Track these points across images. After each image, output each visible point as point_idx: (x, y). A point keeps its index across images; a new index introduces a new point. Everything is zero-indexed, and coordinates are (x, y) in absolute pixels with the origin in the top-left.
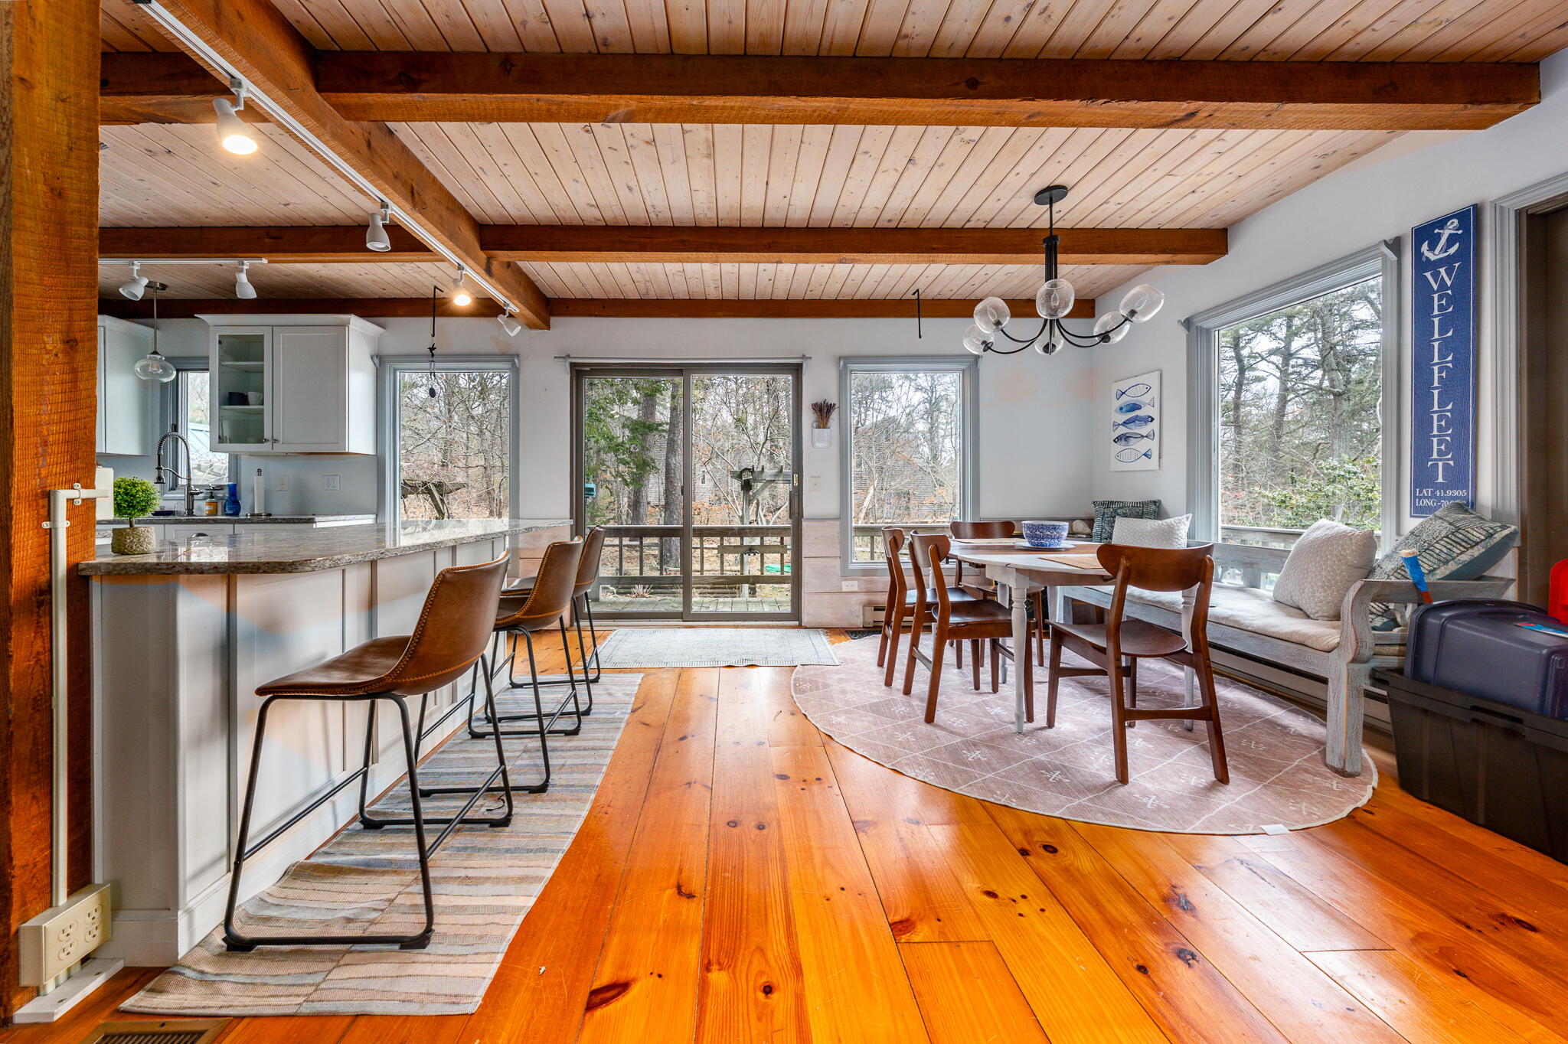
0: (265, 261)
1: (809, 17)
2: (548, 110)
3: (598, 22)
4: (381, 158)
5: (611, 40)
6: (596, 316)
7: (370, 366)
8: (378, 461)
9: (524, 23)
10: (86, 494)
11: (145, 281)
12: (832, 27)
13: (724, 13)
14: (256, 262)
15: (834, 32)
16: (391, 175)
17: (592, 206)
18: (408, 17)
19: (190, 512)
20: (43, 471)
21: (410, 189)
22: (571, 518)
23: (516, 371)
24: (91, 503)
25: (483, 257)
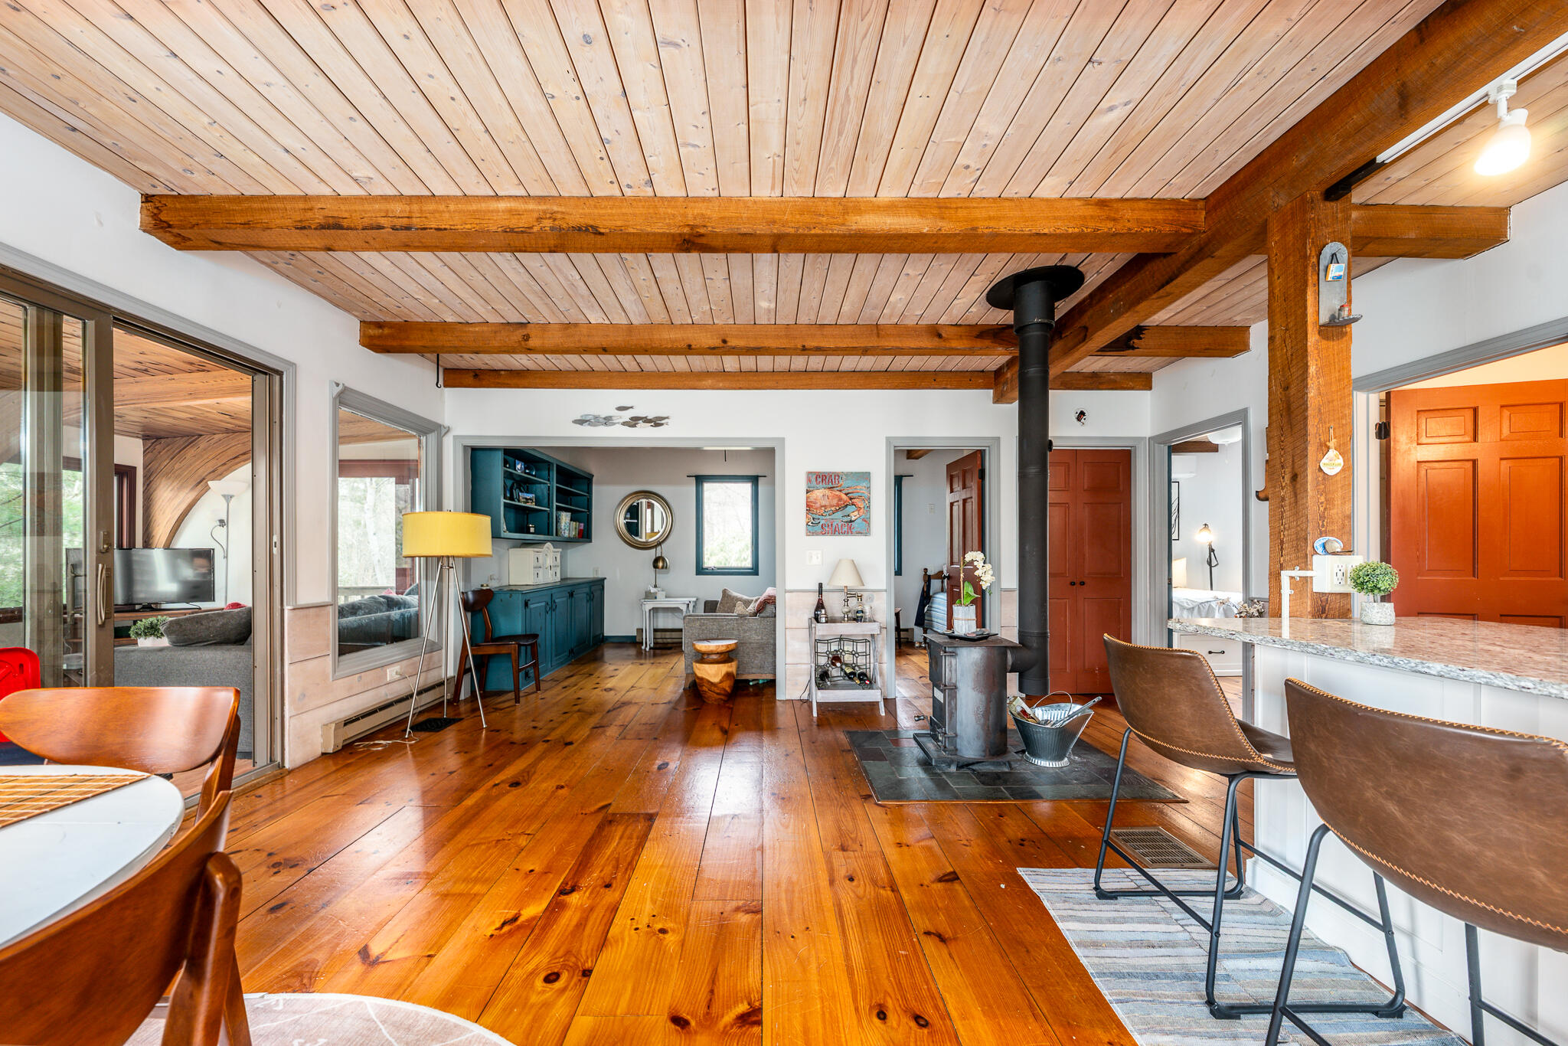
10: (1305, 573)
20: (1282, 559)
24: (1306, 580)
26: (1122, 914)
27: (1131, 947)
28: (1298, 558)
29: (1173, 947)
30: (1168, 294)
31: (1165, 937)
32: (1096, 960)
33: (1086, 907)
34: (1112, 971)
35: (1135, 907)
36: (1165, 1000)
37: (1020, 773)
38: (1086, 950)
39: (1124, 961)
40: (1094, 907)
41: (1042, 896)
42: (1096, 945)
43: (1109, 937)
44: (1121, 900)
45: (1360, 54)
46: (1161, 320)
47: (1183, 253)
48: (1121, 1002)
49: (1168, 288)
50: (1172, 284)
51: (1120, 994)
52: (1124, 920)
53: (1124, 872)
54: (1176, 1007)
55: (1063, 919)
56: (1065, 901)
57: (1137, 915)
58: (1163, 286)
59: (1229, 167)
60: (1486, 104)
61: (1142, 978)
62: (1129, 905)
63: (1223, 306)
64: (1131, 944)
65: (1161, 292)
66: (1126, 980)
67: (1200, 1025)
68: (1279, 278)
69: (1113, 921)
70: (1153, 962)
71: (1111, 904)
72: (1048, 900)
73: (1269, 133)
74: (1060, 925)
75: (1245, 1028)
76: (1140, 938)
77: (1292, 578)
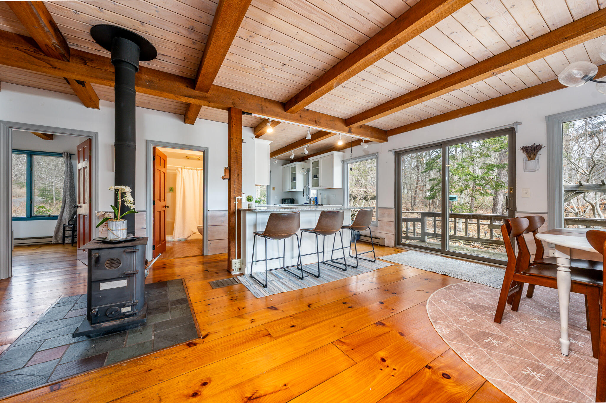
0: (309, 144)
1: (365, 25)
2: (321, 93)
3: (318, 67)
4: (305, 118)
5: (325, 68)
6: (403, 132)
7: (340, 164)
8: (343, 189)
9: (306, 78)
10: (241, 198)
11: (294, 154)
12: (376, 21)
13: (341, 44)
14: (307, 145)
15: (378, 21)
16: (308, 120)
17: (368, 103)
18: (290, 90)
19: (310, 204)
21: (315, 121)
22: (395, 207)
23: (377, 158)
24: (241, 199)
25: (347, 128)
28: (239, 194)
77: (238, 199)
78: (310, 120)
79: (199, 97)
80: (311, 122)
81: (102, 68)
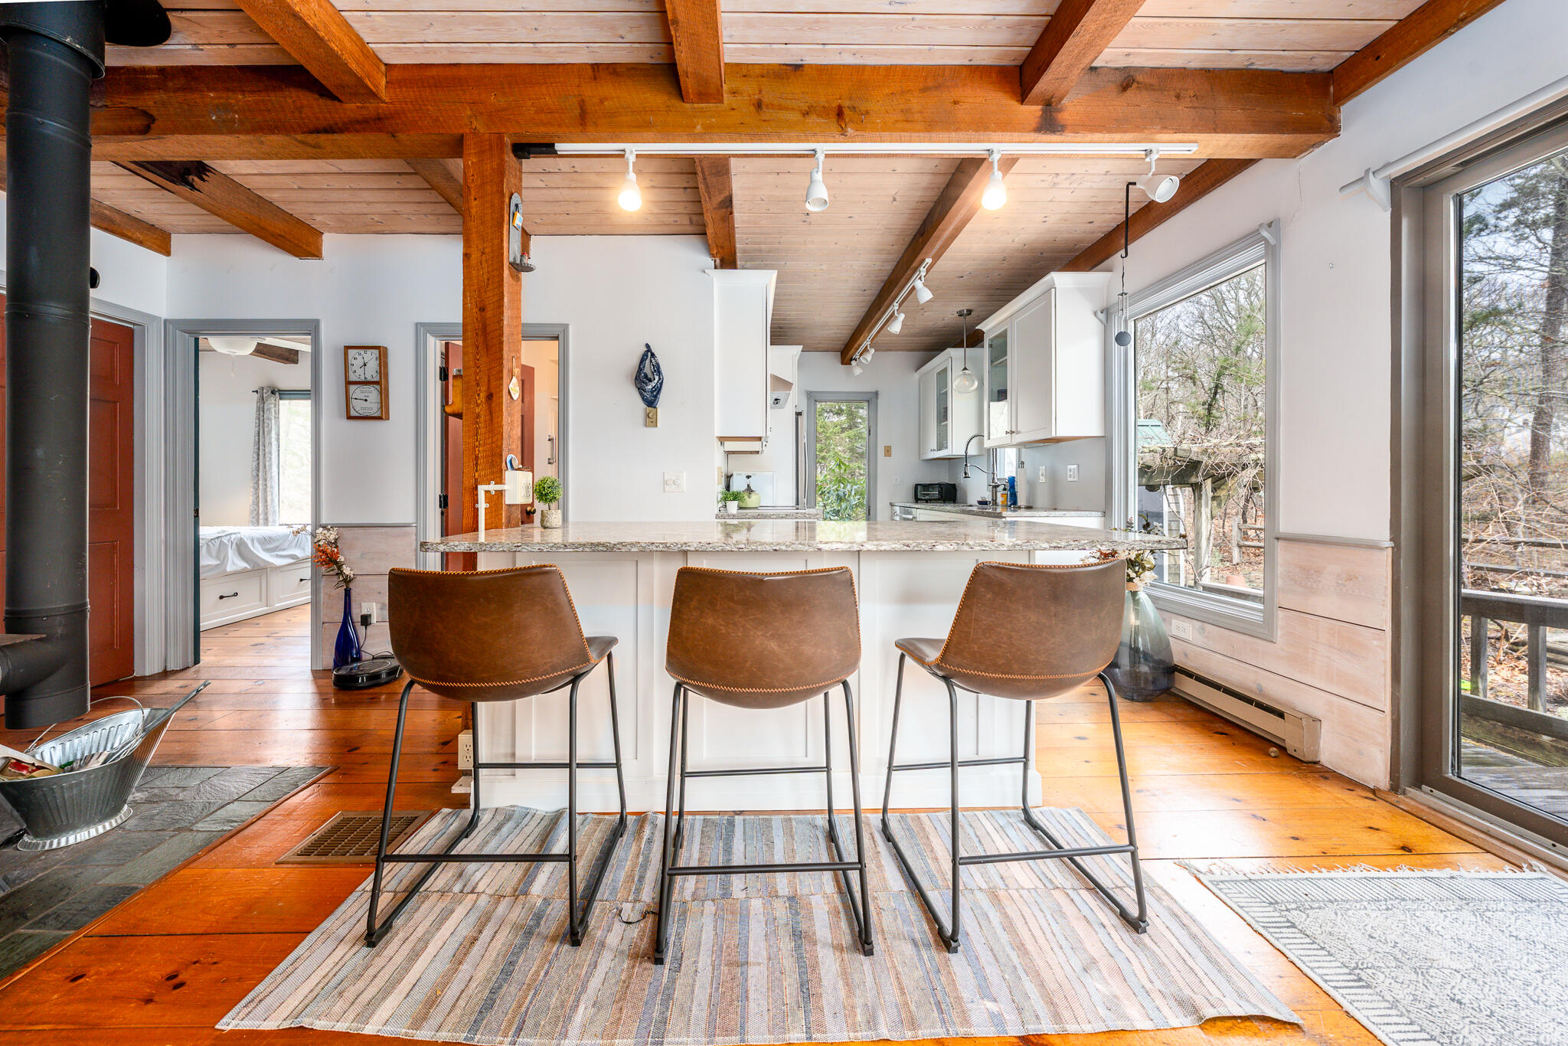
0: (929, 260)
4: (779, 107)
7: (1092, 328)
10: (499, 487)
16: (795, 116)
20: (477, 474)
21: (833, 115)
22: (1395, 536)
23: (1272, 253)
24: (500, 493)
25: (1031, 111)
26: (414, 938)
27: (460, 963)
28: (493, 473)
29: (488, 920)
30: (317, 146)
31: (472, 918)
32: (453, 1018)
33: (372, 971)
34: (478, 1009)
35: (418, 916)
36: (541, 978)
37: (41, 880)
38: (431, 1021)
39: (473, 985)
40: (379, 962)
41: (306, 1022)
42: (432, 1002)
43: (432, 977)
44: (398, 922)
45: (563, 50)
46: (236, 170)
47: (351, 108)
48: (520, 1029)
49: (322, 138)
50: (330, 136)
51: (510, 1024)
52: (424, 942)
53: (364, 890)
54: (552, 972)
55: (364, 1016)
56: (341, 994)
57: (427, 923)
58: (317, 131)
59: (427, 51)
60: (623, 156)
61: (505, 980)
62: (409, 920)
63: (315, 196)
64: (458, 959)
65: (312, 138)
66: (498, 1001)
67: (579, 966)
68: (475, 199)
69: (414, 956)
70: (492, 954)
71: (392, 938)
72: (318, 1018)
73: (474, 51)
74: (369, 1029)
75: (599, 928)
76: (457, 945)
77: (487, 492)
78: (806, 114)
79: (358, 122)
80: (813, 119)
81: (109, 104)
